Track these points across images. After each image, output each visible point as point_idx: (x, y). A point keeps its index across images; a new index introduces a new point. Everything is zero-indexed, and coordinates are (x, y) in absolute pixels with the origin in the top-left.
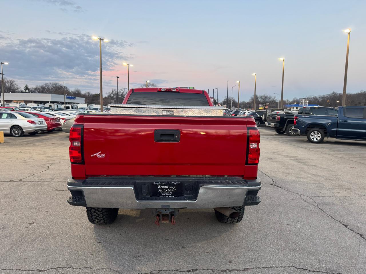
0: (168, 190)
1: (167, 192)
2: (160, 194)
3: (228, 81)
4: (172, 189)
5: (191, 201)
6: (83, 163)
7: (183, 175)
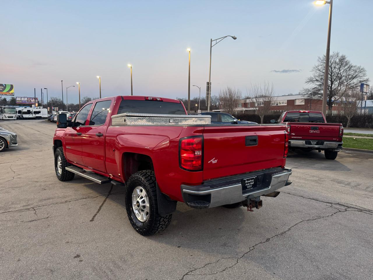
0: (250, 184)
2: (246, 187)
3: (62, 81)
4: (252, 182)
6: (202, 170)
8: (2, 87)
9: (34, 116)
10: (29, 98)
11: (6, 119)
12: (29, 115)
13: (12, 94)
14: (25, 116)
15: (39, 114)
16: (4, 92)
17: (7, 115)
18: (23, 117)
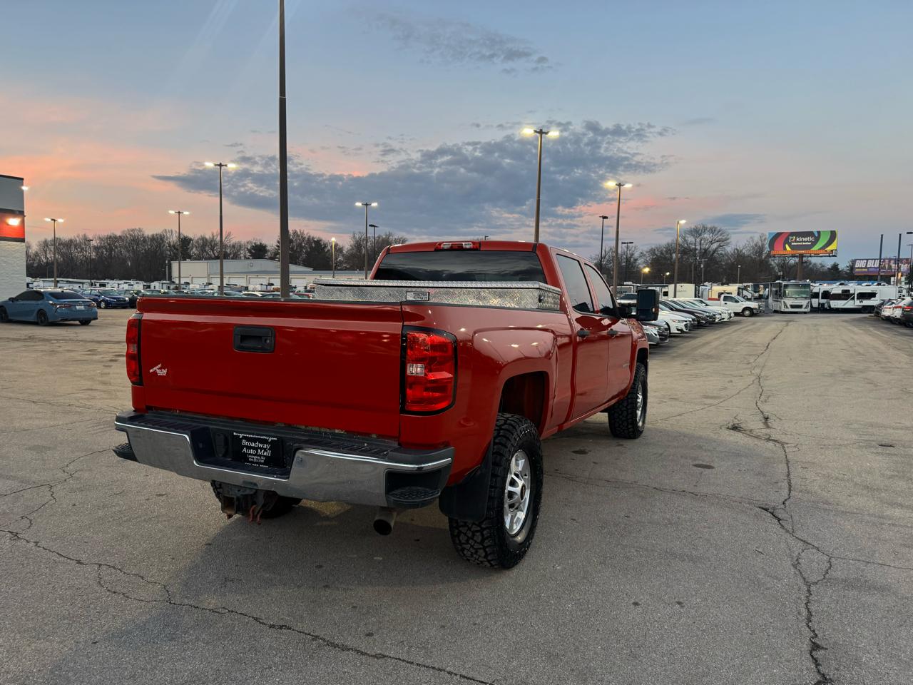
0: (257, 451)
1: (256, 455)
2: (244, 458)
4: (265, 450)
5: (280, 478)
6: (141, 383)
7: (295, 426)
8: (812, 239)
9: (857, 303)
10: (887, 261)
11: (786, 310)
12: (845, 301)
13: (832, 254)
14: (835, 304)
15: (873, 299)
16: (813, 249)
17: (789, 302)
18: (830, 306)
